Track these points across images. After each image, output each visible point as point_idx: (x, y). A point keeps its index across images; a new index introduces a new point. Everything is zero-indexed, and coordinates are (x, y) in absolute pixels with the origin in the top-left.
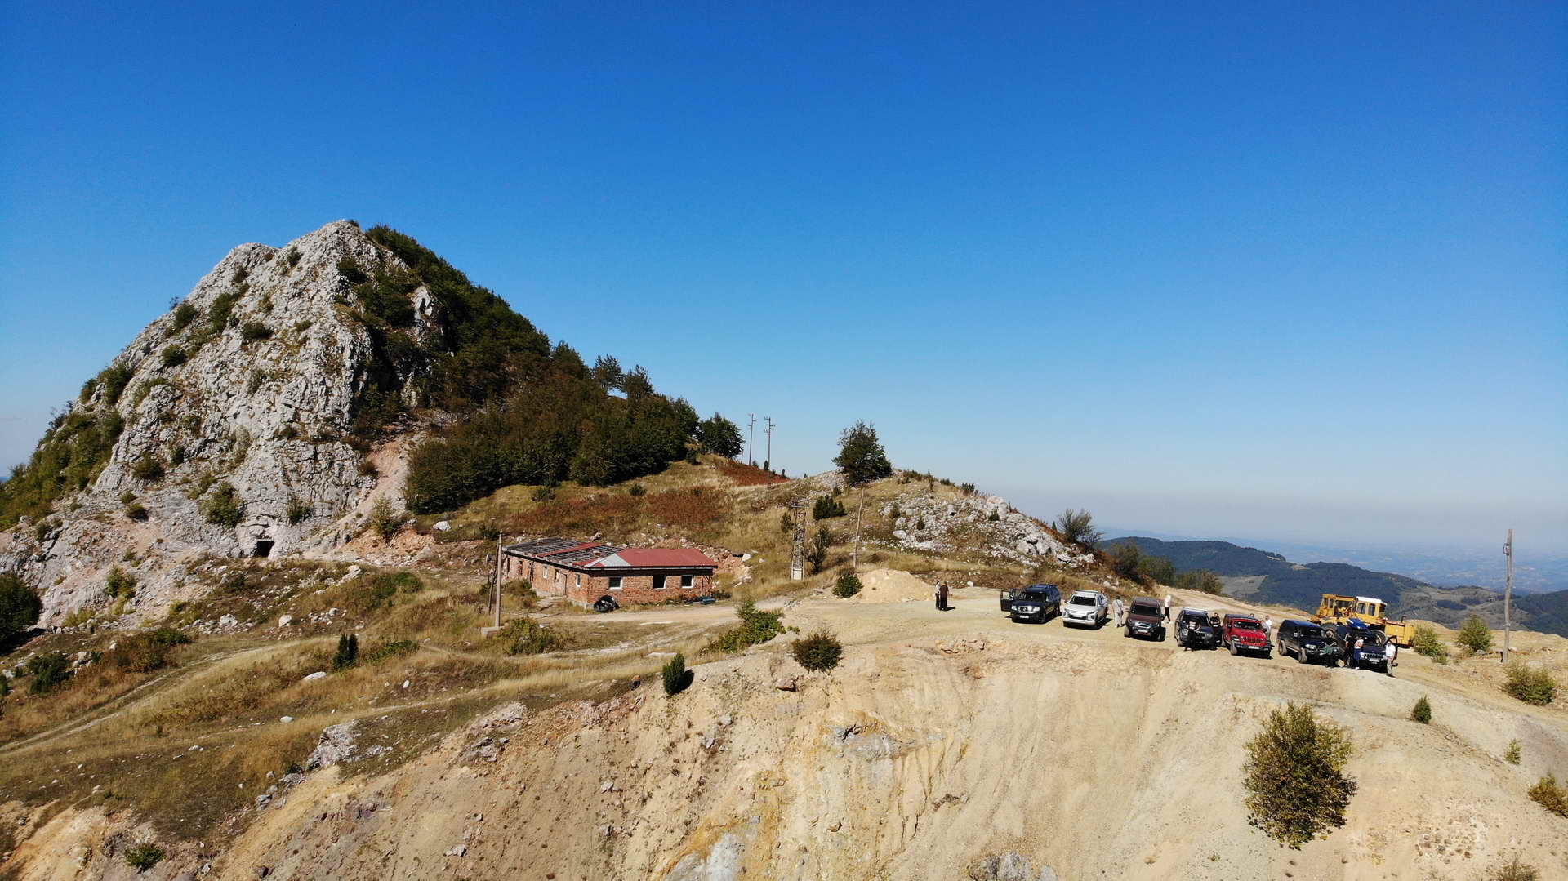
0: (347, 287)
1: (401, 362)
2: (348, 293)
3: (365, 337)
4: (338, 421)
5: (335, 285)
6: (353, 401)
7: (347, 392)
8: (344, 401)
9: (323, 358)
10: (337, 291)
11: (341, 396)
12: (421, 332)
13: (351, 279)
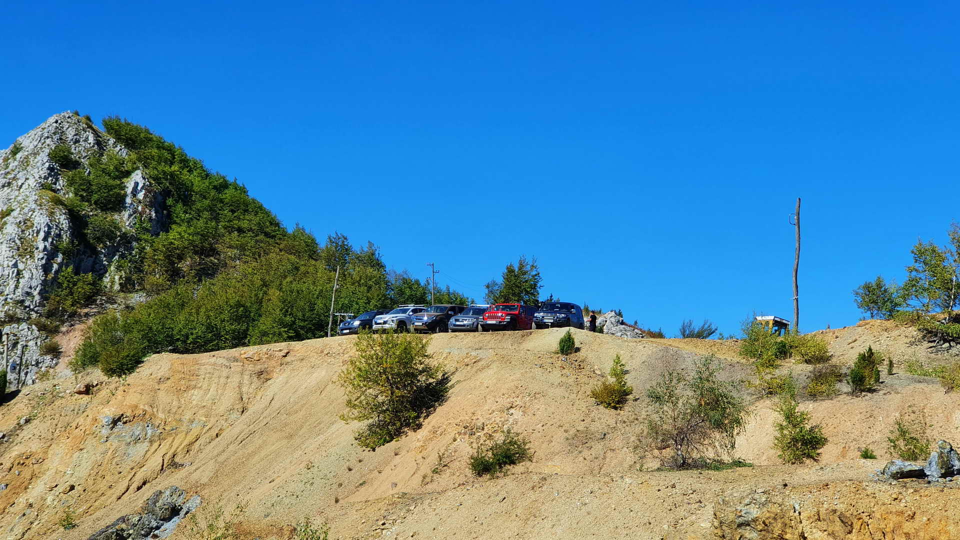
0: (57, 174)
1: (105, 247)
2: (57, 180)
3: (63, 220)
4: (27, 304)
5: (44, 172)
6: (44, 283)
7: (39, 275)
8: (34, 283)
9: (18, 242)
10: (46, 178)
11: (32, 278)
12: (130, 216)
13: (62, 166)
